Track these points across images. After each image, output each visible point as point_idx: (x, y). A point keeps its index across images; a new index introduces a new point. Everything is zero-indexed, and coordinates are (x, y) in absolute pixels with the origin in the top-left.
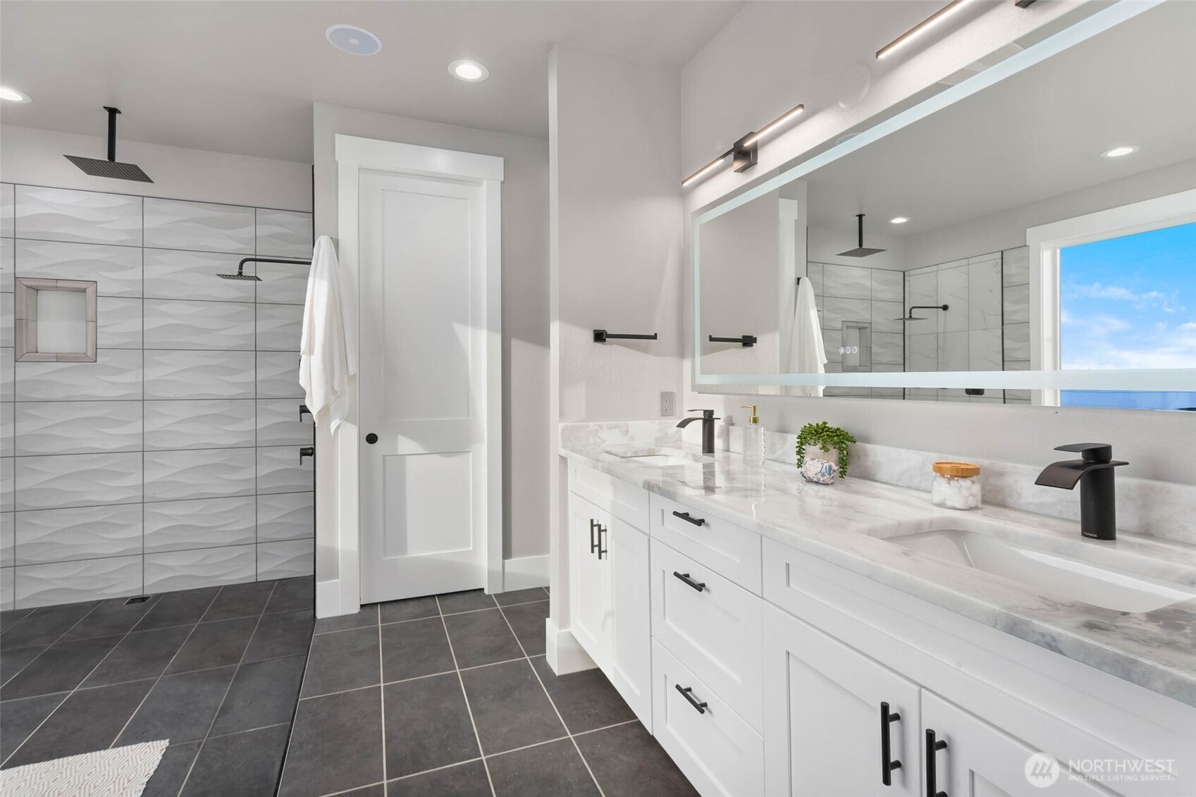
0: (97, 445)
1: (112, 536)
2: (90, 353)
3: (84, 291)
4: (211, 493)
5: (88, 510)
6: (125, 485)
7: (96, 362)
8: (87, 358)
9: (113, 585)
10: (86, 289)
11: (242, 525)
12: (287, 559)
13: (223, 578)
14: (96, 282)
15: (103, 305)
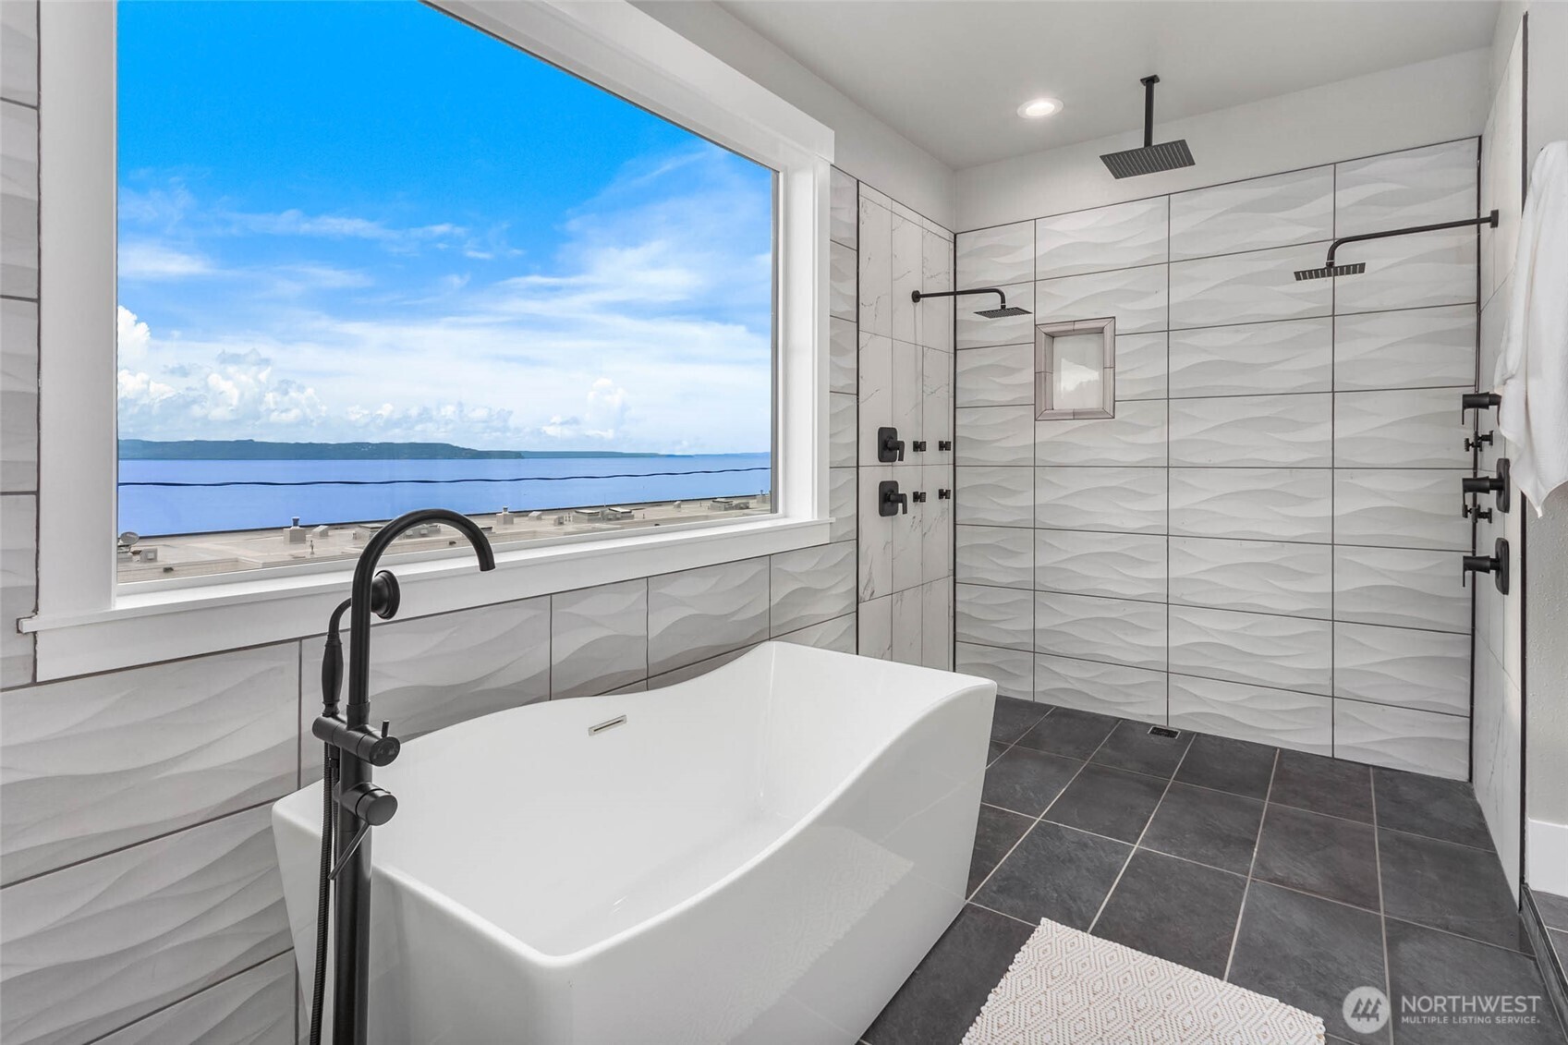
0: (1116, 523)
1: (1129, 639)
2: (1109, 409)
3: (1101, 331)
4: (1260, 606)
5: (1107, 602)
6: (1145, 578)
7: (1114, 418)
8: (1105, 414)
9: (1131, 703)
10: (1103, 328)
11: (1309, 662)
12: (1391, 737)
13: (1276, 736)
14: (1114, 318)
15: (1123, 347)
